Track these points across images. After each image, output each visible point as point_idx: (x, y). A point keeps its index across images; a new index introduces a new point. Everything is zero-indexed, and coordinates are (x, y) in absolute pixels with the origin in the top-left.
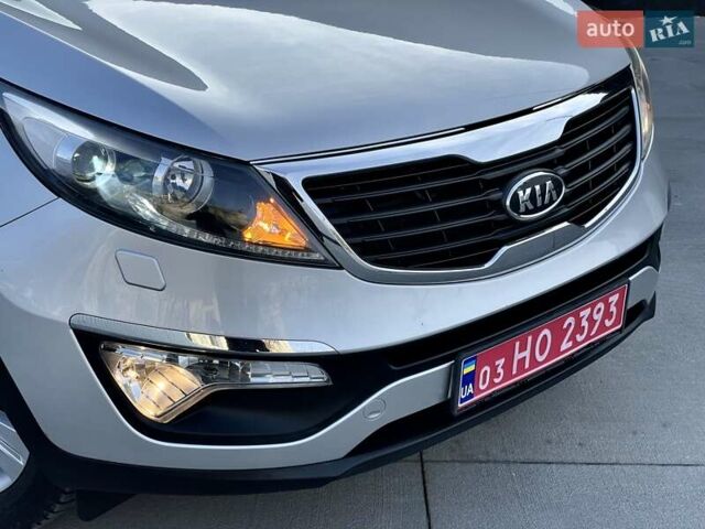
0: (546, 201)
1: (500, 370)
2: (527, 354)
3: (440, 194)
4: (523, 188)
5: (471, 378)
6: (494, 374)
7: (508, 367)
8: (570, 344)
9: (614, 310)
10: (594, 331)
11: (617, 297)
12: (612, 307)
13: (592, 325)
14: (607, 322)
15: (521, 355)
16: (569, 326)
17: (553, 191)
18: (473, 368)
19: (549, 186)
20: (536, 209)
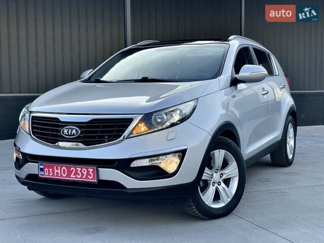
0: (72, 134)
1: (51, 172)
2: (59, 171)
4: (66, 129)
5: (42, 170)
6: (49, 171)
7: (53, 171)
8: (74, 176)
9: (92, 174)
10: (84, 177)
11: (91, 170)
12: (90, 173)
13: (83, 175)
14: (89, 176)
15: (57, 171)
16: (73, 170)
17: (75, 133)
18: (43, 167)
19: (74, 131)
20: (68, 135)
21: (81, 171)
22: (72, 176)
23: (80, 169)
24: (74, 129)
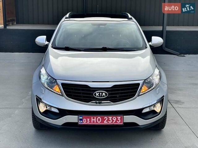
0: (103, 96)
1: (88, 121)
2: (95, 120)
3: (83, 90)
4: (98, 93)
5: (81, 120)
6: (87, 121)
7: (90, 120)
8: (107, 122)
9: (120, 120)
10: (114, 122)
11: (120, 118)
12: (119, 119)
13: (113, 121)
14: (118, 122)
15: (93, 120)
16: (106, 119)
17: (105, 95)
18: (82, 118)
19: (104, 94)
20: (100, 97)
21: (112, 119)
22: (105, 122)
23: (111, 118)
24: (104, 92)
